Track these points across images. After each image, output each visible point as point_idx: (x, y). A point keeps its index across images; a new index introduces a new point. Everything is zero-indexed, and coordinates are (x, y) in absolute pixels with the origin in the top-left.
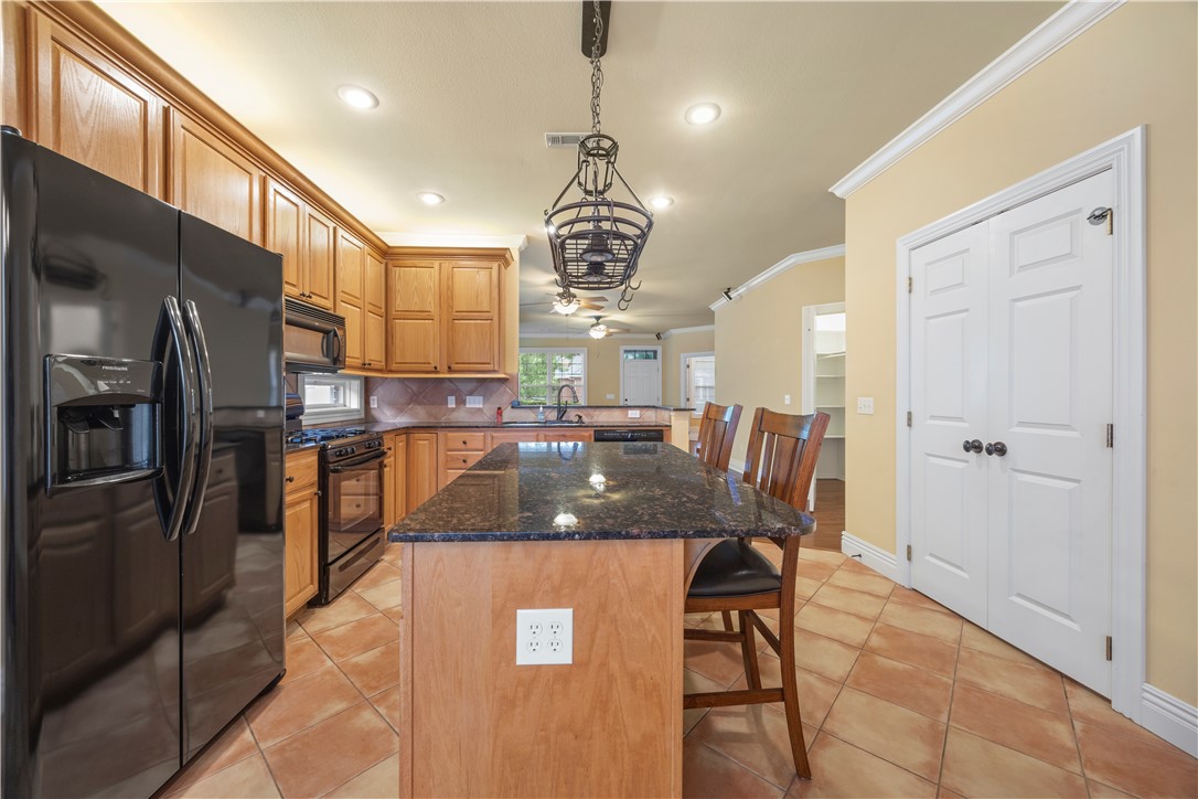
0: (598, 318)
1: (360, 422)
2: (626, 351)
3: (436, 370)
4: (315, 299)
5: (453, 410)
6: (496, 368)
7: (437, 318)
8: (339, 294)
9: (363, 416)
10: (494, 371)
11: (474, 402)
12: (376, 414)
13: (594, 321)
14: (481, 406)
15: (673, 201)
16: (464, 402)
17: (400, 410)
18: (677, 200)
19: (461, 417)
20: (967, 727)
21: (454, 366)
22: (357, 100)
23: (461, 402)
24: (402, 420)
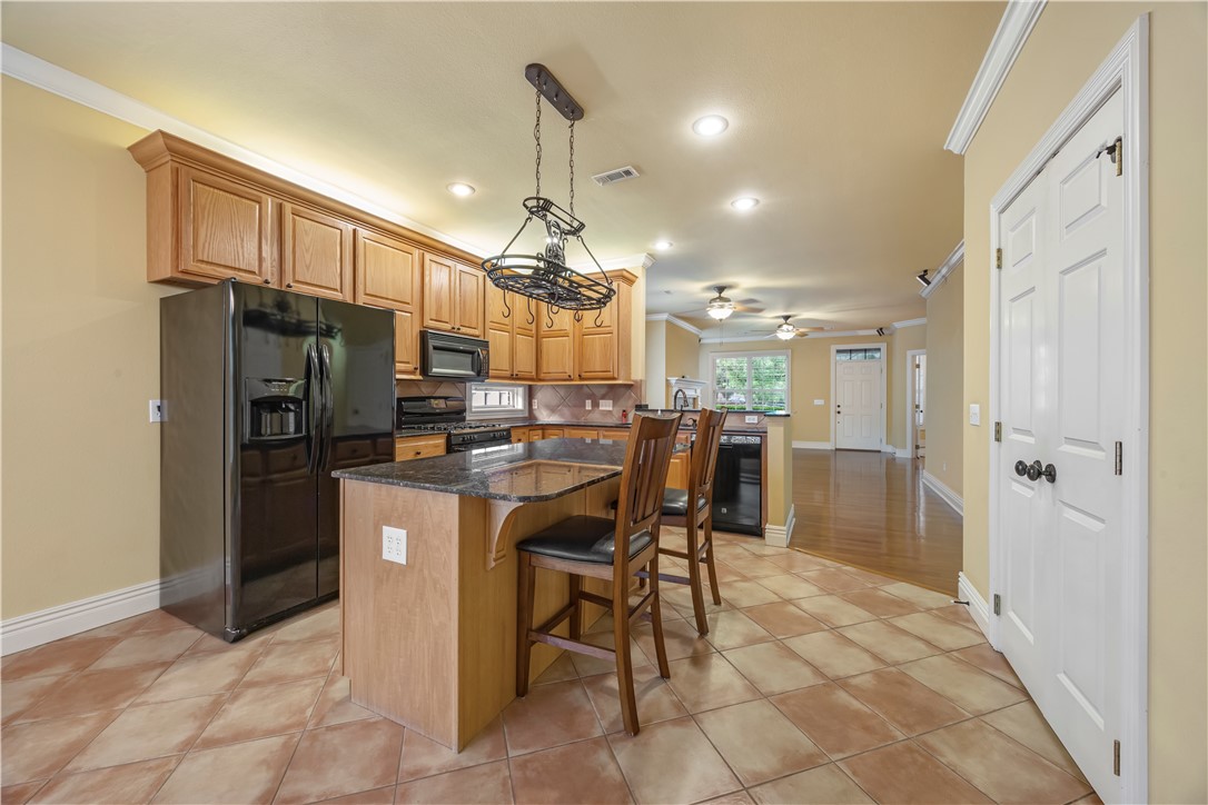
0: (787, 318)
1: (524, 419)
2: (838, 351)
3: (570, 378)
4: (463, 330)
5: (590, 411)
6: (616, 376)
7: (571, 335)
8: (488, 324)
9: (527, 415)
10: (614, 379)
11: (606, 405)
12: (537, 413)
13: (782, 321)
14: (611, 409)
15: (757, 201)
16: (598, 406)
17: (553, 410)
18: (763, 201)
19: (596, 418)
20: (854, 773)
21: (584, 375)
22: (461, 190)
23: (595, 405)
24: (554, 419)
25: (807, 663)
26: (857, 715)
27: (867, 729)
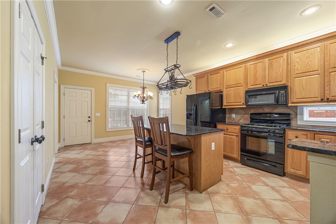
4: (270, 85)
25: (119, 202)
26: (99, 197)
27: (96, 195)
